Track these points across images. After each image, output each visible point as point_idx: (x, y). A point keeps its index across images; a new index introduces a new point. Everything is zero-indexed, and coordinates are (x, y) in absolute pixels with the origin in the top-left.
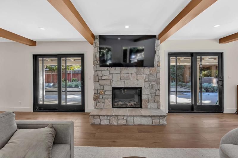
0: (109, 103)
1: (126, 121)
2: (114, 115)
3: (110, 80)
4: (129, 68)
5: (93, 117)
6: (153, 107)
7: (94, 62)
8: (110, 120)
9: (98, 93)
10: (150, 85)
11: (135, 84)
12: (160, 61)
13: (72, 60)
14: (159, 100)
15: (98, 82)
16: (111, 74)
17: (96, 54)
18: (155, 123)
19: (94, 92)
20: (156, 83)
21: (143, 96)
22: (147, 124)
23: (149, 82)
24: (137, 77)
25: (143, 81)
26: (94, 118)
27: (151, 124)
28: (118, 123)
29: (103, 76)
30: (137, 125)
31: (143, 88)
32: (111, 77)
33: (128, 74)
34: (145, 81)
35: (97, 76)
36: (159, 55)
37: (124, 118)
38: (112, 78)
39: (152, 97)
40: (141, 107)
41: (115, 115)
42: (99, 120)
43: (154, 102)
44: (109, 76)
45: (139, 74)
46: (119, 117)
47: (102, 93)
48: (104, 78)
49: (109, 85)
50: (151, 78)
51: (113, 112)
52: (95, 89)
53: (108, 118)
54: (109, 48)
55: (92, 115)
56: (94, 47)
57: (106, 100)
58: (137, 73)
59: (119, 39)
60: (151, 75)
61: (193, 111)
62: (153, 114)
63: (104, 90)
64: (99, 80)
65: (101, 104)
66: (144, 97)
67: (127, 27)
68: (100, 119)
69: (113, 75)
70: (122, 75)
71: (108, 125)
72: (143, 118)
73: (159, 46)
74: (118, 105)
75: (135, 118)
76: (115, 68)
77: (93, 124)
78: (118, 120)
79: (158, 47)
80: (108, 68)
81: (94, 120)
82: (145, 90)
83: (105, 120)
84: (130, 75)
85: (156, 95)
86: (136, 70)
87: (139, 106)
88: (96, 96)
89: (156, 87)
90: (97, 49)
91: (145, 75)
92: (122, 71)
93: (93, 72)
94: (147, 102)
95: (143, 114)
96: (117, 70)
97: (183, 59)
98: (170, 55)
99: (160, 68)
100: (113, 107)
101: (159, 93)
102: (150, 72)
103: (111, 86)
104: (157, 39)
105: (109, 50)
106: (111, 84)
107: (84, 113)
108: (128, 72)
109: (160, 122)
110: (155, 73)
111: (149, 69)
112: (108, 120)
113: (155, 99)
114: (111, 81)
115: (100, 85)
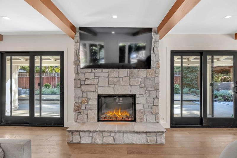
0: (94, 116)
1: (114, 139)
2: (97, 130)
3: (95, 85)
4: (119, 70)
5: (71, 133)
6: (150, 121)
7: (74, 62)
8: (92, 137)
9: (80, 102)
10: (147, 92)
11: (128, 91)
12: (159, 62)
13: (53, 60)
14: (157, 111)
15: (80, 88)
16: (97, 78)
17: (78, 51)
18: (150, 141)
19: (75, 101)
20: (154, 90)
21: (137, 105)
22: (140, 142)
23: (145, 89)
24: (130, 82)
25: (138, 87)
26: (72, 135)
27: (145, 142)
28: (103, 140)
29: (86, 80)
30: (128, 144)
31: (137, 96)
32: (96, 81)
33: (119, 77)
34: (140, 87)
35: (79, 80)
36: (158, 54)
37: (111, 135)
38: (98, 83)
39: (149, 107)
40: (135, 121)
41: (100, 131)
42: (78, 137)
43: (151, 114)
44: (94, 80)
45: (133, 78)
46: (104, 134)
47: (84, 102)
48: (87, 82)
49: (93, 92)
50: (148, 82)
51: (98, 127)
52: (75, 97)
53: (91, 134)
54: (103, 45)
55: (69, 131)
56: (75, 43)
57: (90, 111)
58: (130, 77)
59: (113, 33)
60: (147, 79)
61: (202, 125)
62: (148, 130)
63: (88, 98)
64: (81, 85)
65: (82, 117)
66: (138, 107)
67: (115, 17)
68: (80, 136)
69: (99, 78)
70: (110, 79)
71: (90, 144)
72: (136, 135)
73: (158, 41)
74: (106, 117)
75: (125, 135)
76: (102, 70)
77: (71, 142)
78: (103, 137)
79: (157, 43)
80: (93, 69)
81: (72, 137)
82: (140, 98)
83: (86, 137)
84: (121, 79)
85: (154, 105)
86: (129, 72)
87: (133, 119)
88: (77, 106)
89: (154, 94)
90: (79, 45)
91: (140, 79)
92: (111, 74)
93: (74, 74)
94: (142, 115)
95: (135, 130)
96: (105, 72)
97: (194, 59)
98: (174, 53)
99: (159, 70)
100: (99, 120)
101: (158, 103)
102: (146, 75)
103: (96, 93)
104: (155, 33)
105: (102, 47)
106: (97, 91)
107: (63, 127)
108: (118, 75)
109: (156, 140)
110: (153, 77)
111: (145, 71)
112: (90, 138)
113: (153, 110)
114: (97, 86)
115: (83, 92)
